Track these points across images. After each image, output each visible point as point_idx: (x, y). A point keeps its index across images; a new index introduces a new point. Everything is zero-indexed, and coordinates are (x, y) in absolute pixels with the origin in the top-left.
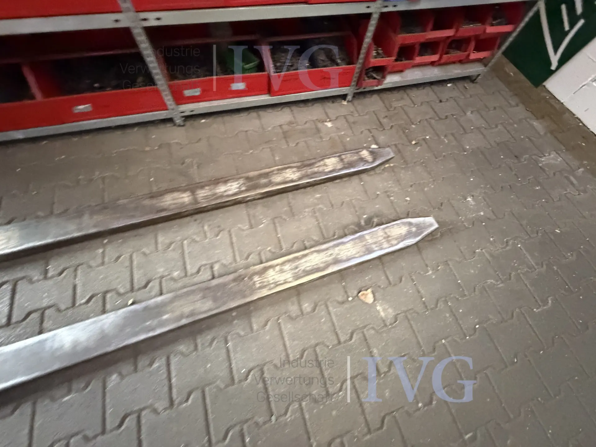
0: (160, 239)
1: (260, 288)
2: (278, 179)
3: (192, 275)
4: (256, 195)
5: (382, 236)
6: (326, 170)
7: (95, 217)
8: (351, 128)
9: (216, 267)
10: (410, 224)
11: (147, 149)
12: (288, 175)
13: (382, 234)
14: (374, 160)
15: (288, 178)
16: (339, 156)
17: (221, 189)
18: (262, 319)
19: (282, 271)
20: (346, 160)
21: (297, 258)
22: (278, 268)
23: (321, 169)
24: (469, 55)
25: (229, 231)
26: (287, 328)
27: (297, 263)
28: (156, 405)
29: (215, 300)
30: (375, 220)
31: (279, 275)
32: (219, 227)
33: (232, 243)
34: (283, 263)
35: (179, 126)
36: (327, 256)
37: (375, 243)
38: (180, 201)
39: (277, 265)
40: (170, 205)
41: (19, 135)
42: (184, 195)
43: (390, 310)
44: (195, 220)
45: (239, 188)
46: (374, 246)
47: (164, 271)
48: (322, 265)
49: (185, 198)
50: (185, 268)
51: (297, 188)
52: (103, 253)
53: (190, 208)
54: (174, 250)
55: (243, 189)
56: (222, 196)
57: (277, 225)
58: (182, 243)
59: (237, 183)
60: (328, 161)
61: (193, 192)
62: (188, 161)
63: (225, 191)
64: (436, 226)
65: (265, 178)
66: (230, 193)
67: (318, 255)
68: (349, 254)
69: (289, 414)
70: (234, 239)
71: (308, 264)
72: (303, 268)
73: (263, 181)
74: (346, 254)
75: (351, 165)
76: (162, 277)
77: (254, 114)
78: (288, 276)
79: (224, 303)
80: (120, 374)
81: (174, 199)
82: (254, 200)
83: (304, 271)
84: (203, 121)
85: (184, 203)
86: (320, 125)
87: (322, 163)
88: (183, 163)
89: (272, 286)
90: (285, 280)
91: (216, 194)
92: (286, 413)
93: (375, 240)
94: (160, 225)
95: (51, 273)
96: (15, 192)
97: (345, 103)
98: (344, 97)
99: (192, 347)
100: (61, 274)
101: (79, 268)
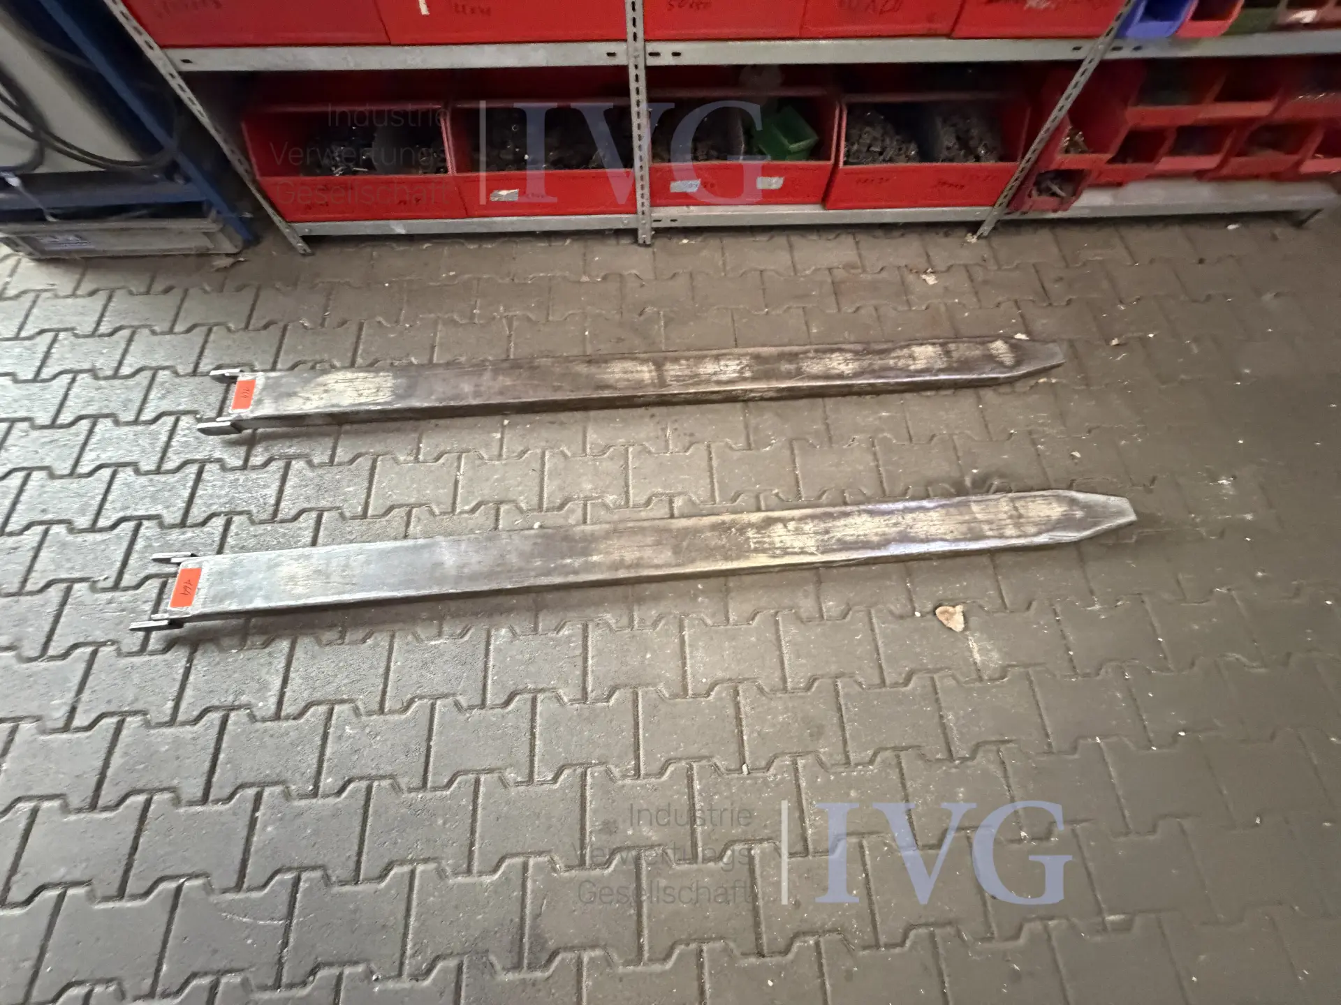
0: (592, 436)
1: (756, 550)
2: (814, 367)
3: (635, 506)
4: (769, 390)
5: (1006, 513)
6: (912, 368)
7: (501, 378)
8: (976, 293)
9: (678, 502)
10: (1073, 502)
11: (585, 279)
12: (835, 364)
13: (1006, 508)
14: (1018, 363)
15: (834, 368)
16: (942, 345)
17: (709, 368)
18: (748, 608)
19: (798, 532)
20: (955, 355)
21: (830, 516)
22: (791, 525)
23: (901, 363)
25: (709, 446)
27: (830, 525)
28: (561, 692)
29: (677, 551)
30: (996, 482)
31: (792, 537)
32: (692, 435)
33: (711, 468)
34: (802, 519)
35: (645, 245)
36: (887, 525)
37: (990, 522)
39: (793, 519)
40: (618, 380)
41: (399, 228)
42: (645, 368)
43: (995, 655)
44: (653, 416)
45: (741, 371)
46: (986, 527)
47: (590, 490)
48: (875, 539)
49: (646, 373)
50: (627, 492)
51: (847, 392)
52: (502, 439)
53: (651, 391)
54: (611, 458)
55: (748, 374)
56: (708, 382)
57: (796, 452)
58: (627, 450)
59: (738, 362)
60: (917, 350)
61: (659, 366)
62: (649, 310)
63: (715, 373)
64: (1132, 517)
65: (790, 362)
66: (724, 377)
67: (869, 519)
68: (933, 530)
69: (772, 770)
70: (715, 463)
71: (849, 531)
72: (839, 535)
73: (786, 367)
74: (925, 528)
75: (965, 365)
76: (586, 499)
77: (781, 240)
78: (810, 543)
79: (693, 561)
80: (512, 630)
81: (625, 372)
82: (762, 399)
83: (839, 540)
84: (685, 241)
85: (643, 381)
86: (911, 278)
87: (905, 351)
88: (641, 314)
89: (778, 552)
90: (802, 548)
92: (768, 768)
93: (991, 517)
94: (592, 414)
95: (424, 455)
96: (380, 319)
97: (972, 239)
98: (973, 227)
99: (625, 621)
100: (437, 459)
101: (464, 455)
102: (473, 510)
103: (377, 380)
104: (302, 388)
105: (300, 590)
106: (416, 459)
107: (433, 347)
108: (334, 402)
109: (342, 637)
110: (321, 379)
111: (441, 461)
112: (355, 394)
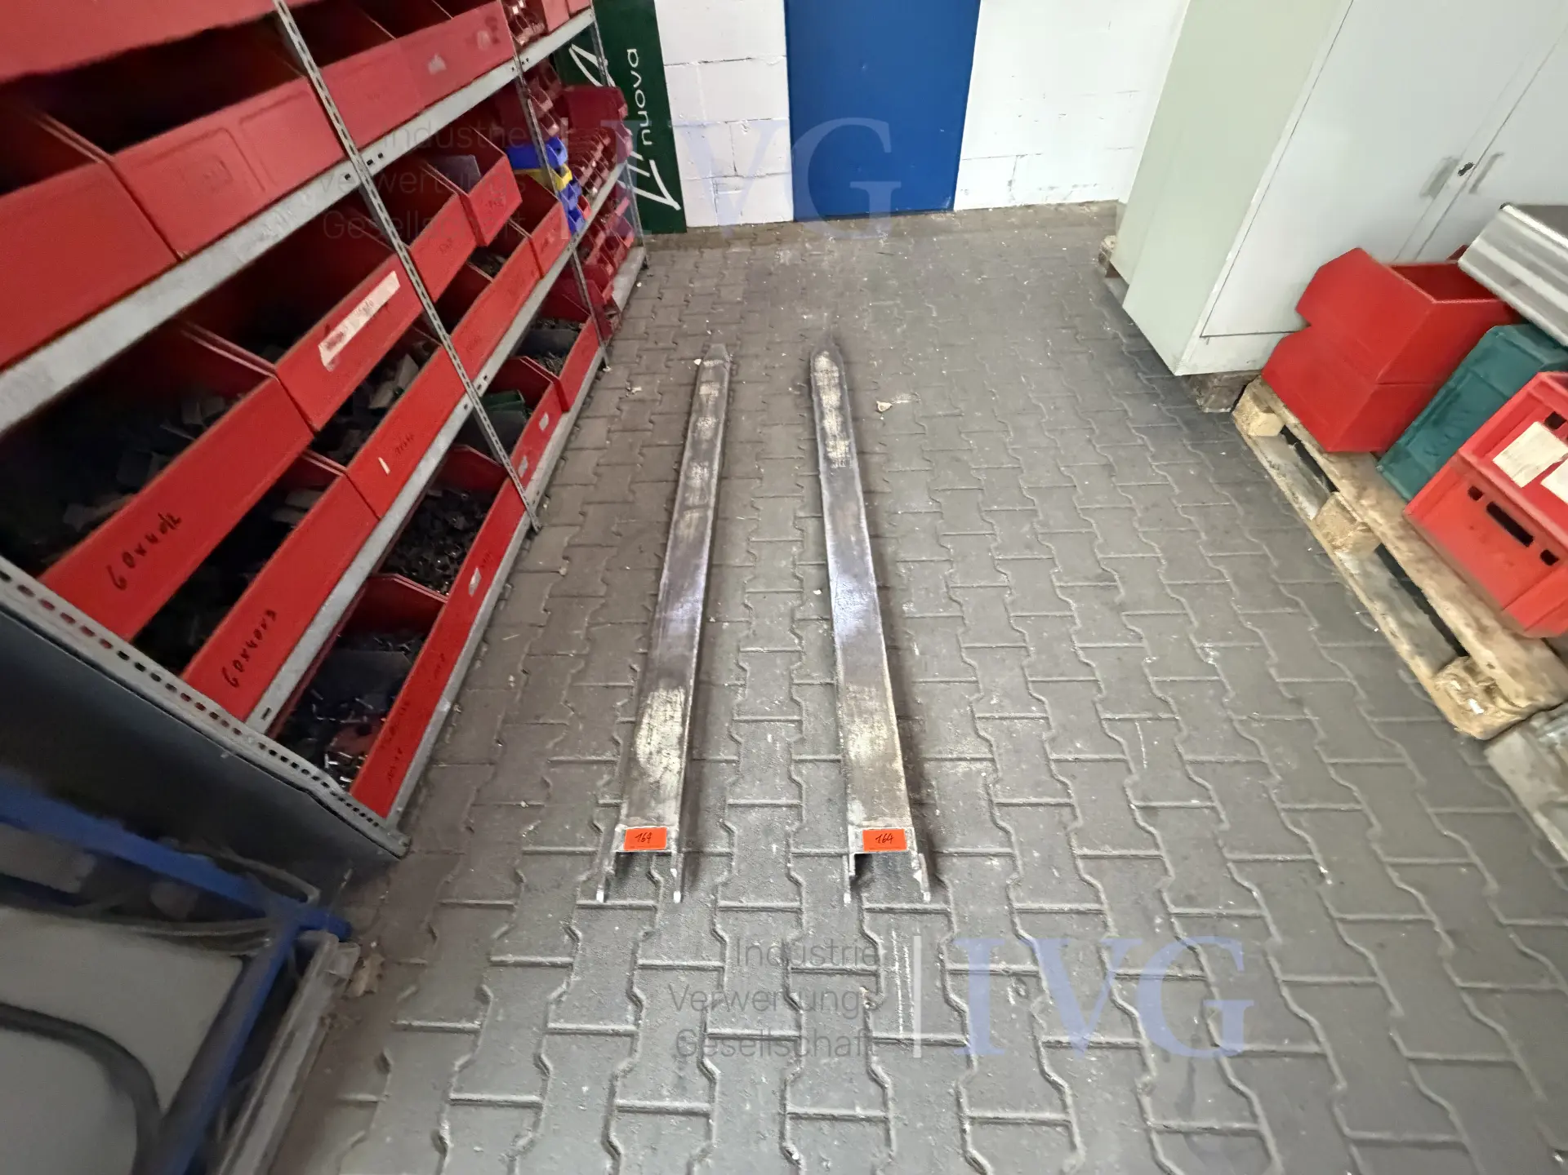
0: (737, 562)
1: (847, 465)
3: (803, 536)
5: (822, 374)
6: (716, 398)
8: (654, 373)
9: (801, 513)
11: (563, 571)
12: (707, 425)
14: (723, 359)
15: (710, 425)
19: (835, 447)
20: (710, 380)
21: (824, 436)
22: (830, 450)
23: (712, 399)
24: (625, 247)
25: (757, 497)
26: (897, 466)
27: (830, 436)
29: (848, 499)
31: (838, 450)
32: (745, 505)
33: (777, 497)
34: (825, 446)
35: (540, 529)
36: (831, 415)
37: (830, 380)
38: (694, 522)
39: (825, 450)
40: (696, 529)
43: (904, 396)
44: (724, 526)
45: (703, 467)
46: (833, 382)
47: (787, 562)
48: (840, 419)
49: (693, 516)
50: (792, 541)
51: (729, 425)
52: (730, 622)
54: (760, 550)
55: (706, 465)
56: (708, 484)
57: (767, 456)
58: (753, 542)
59: (694, 468)
60: (705, 392)
61: (687, 508)
62: (615, 530)
63: (702, 479)
65: (701, 444)
66: (706, 476)
67: (827, 421)
70: (770, 495)
71: (834, 429)
72: (837, 432)
73: (703, 447)
75: (719, 379)
76: (794, 564)
78: (842, 444)
80: (904, 603)
81: (690, 526)
82: (726, 465)
83: (840, 433)
84: (546, 507)
85: (699, 517)
86: (632, 397)
87: (703, 397)
88: (617, 535)
89: (848, 457)
90: (845, 447)
91: (702, 489)
95: (738, 679)
96: (550, 745)
97: (608, 369)
98: (602, 365)
99: (894, 541)
100: (744, 669)
101: (742, 650)
102: (800, 638)
103: (655, 705)
104: (649, 776)
105: (884, 733)
106: (742, 686)
107: (607, 687)
108: (675, 741)
109: (918, 721)
110: (642, 759)
111: (745, 665)
112: (670, 723)
